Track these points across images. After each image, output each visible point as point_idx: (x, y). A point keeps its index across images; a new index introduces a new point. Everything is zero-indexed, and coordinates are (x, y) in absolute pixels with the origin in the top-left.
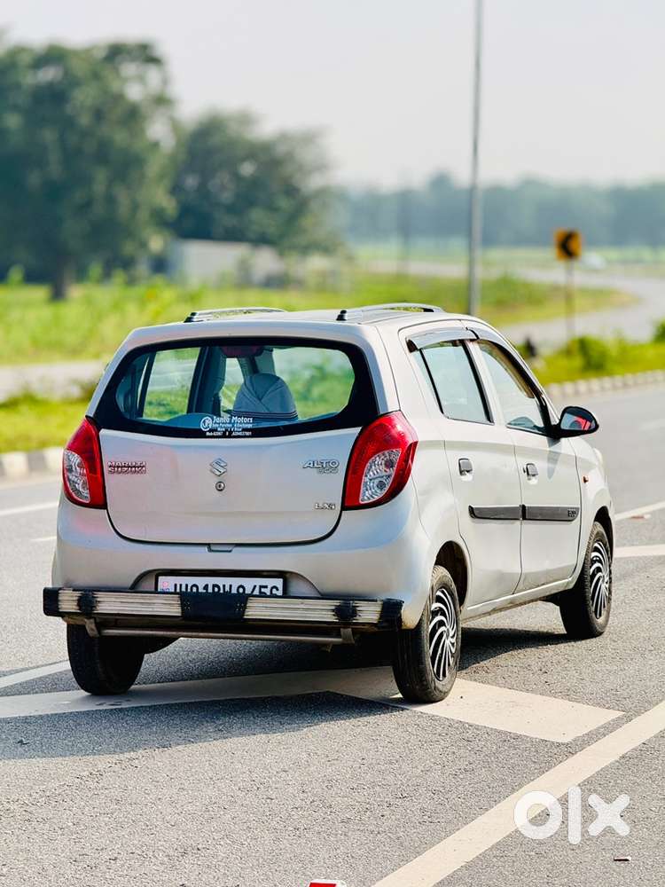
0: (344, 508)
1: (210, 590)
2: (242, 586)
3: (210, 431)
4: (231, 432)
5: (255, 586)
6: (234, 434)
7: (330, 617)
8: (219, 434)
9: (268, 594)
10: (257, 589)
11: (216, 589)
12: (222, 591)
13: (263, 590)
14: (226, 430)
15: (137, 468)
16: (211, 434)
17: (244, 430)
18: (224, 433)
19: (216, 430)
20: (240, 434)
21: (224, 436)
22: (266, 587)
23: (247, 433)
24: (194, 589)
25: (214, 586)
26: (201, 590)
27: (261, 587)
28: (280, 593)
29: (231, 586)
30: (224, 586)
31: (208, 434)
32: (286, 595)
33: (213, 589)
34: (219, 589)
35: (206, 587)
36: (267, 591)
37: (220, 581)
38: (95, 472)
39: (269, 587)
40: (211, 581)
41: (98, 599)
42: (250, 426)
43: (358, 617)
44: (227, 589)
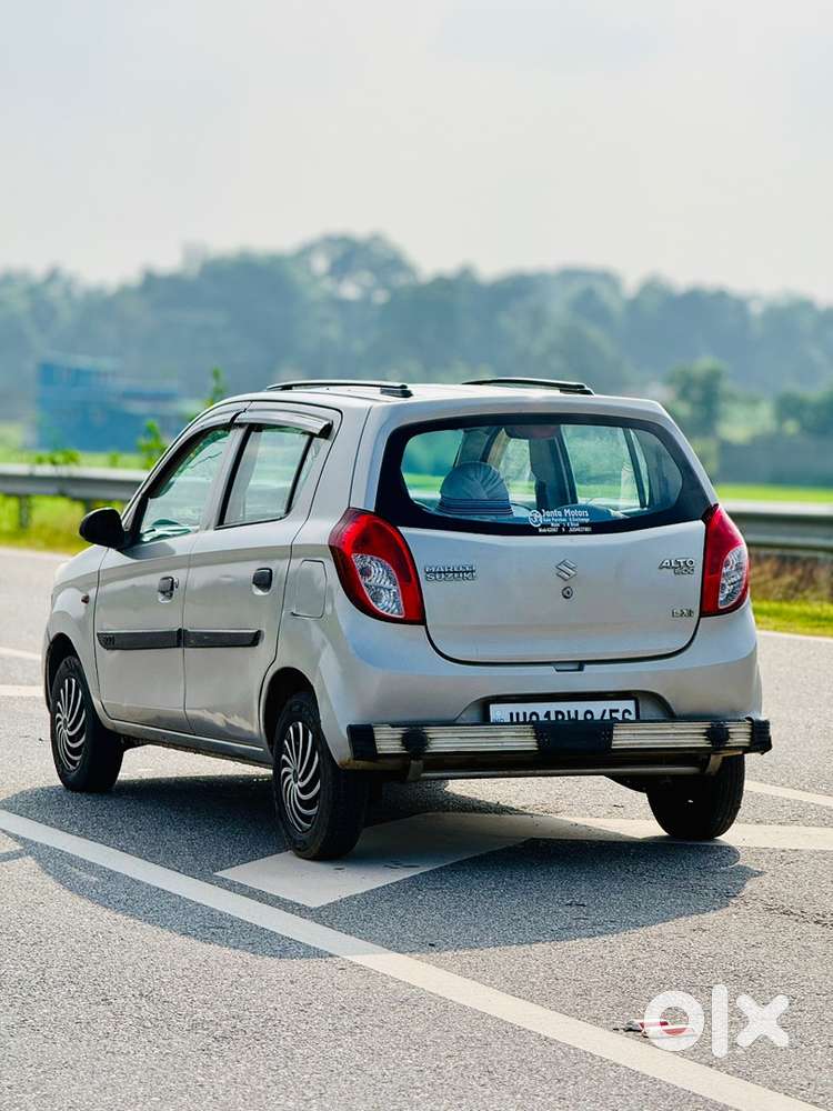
0: (703, 614)
1: (553, 718)
2: (588, 712)
3: (543, 526)
4: (567, 528)
5: (604, 712)
6: (571, 530)
7: (701, 742)
8: (554, 530)
9: (620, 719)
10: (607, 713)
11: (560, 717)
12: (566, 718)
13: (614, 715)
14: (562, 526)
15: (465, 573)
16: (544, 530)
17: (582, 525)
18: (560, 528)
19: (550, 526)
20: (578, 530)
21: (559, 533)
22: (617, 711)
23: (587, 529)
24: (534, 718)
25: (557, 713)
26: (542, 718)
27: (611, 711)
28: (633, 717)
29: (576, 712)
30: (569, 712)
31: (540, 530)
32: (638, 719)
33: (557, 717)
34: (563, 716)
35: (548, 715)
36: (619, 716)
37: (564, 707)
38: (410, 580)
39: (621, 711)
40: (553, 707)
41: (431, 736)
42: (587, 520)
43: (730, 741)
44: (573, 716)
